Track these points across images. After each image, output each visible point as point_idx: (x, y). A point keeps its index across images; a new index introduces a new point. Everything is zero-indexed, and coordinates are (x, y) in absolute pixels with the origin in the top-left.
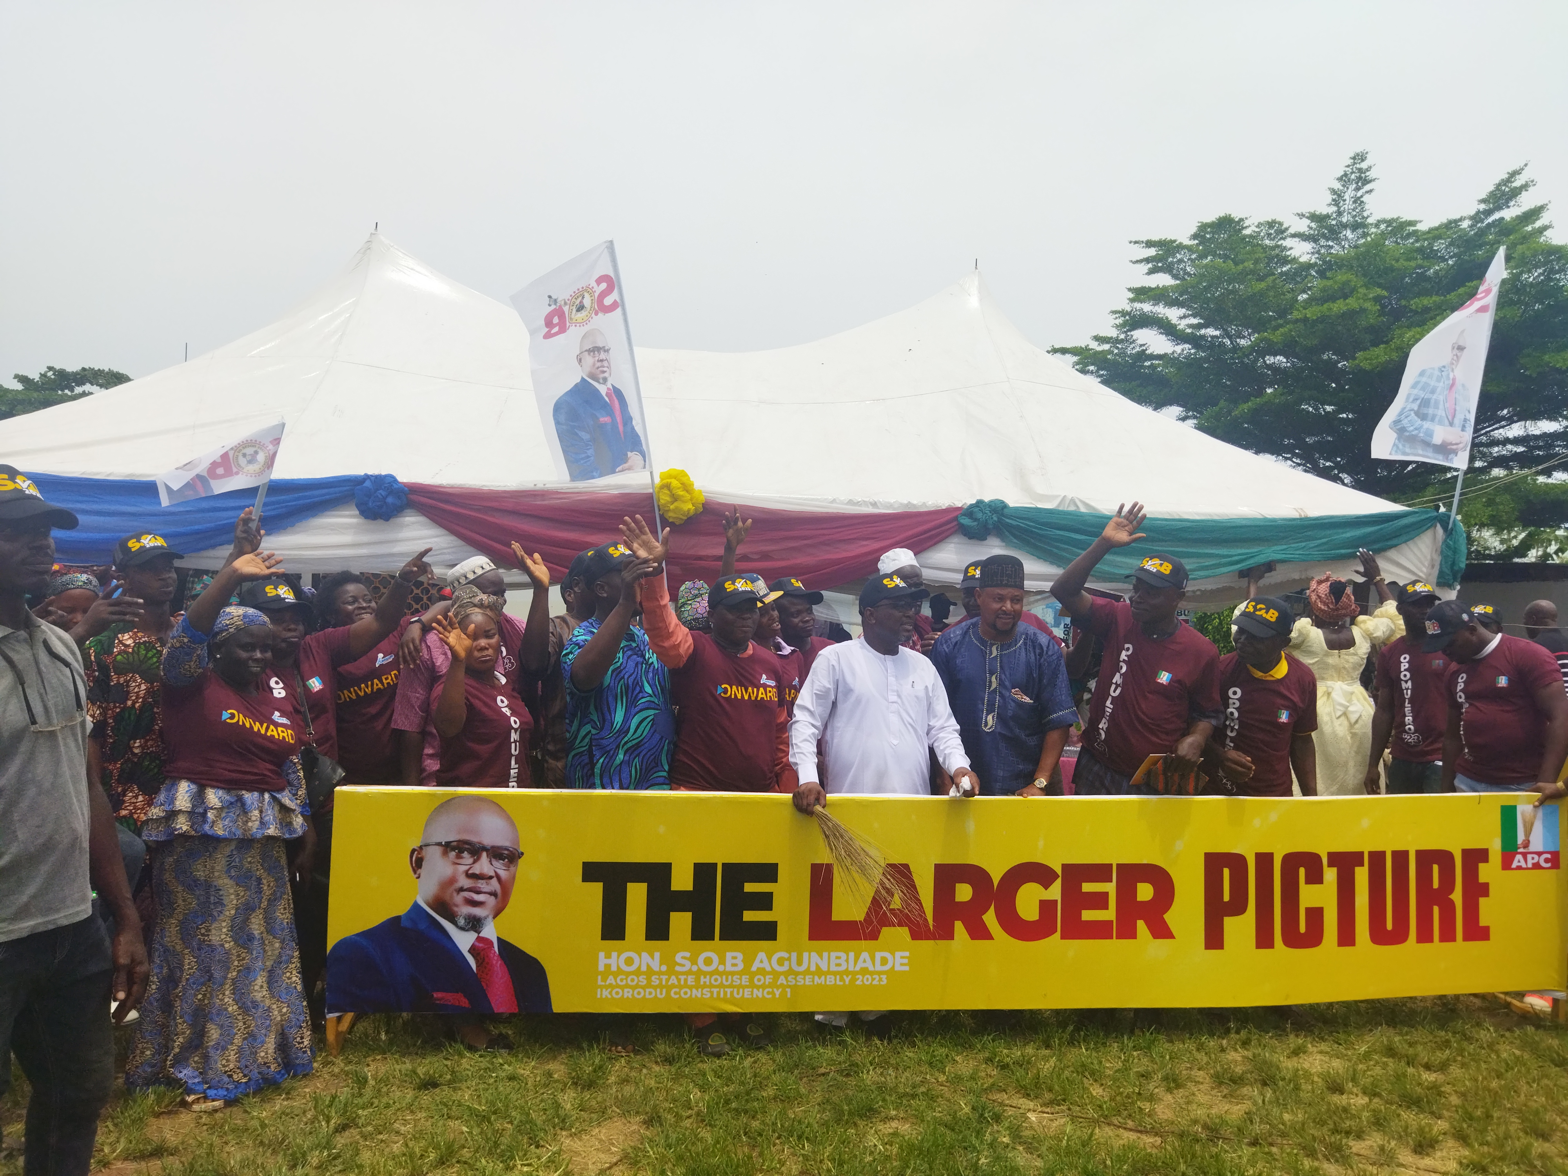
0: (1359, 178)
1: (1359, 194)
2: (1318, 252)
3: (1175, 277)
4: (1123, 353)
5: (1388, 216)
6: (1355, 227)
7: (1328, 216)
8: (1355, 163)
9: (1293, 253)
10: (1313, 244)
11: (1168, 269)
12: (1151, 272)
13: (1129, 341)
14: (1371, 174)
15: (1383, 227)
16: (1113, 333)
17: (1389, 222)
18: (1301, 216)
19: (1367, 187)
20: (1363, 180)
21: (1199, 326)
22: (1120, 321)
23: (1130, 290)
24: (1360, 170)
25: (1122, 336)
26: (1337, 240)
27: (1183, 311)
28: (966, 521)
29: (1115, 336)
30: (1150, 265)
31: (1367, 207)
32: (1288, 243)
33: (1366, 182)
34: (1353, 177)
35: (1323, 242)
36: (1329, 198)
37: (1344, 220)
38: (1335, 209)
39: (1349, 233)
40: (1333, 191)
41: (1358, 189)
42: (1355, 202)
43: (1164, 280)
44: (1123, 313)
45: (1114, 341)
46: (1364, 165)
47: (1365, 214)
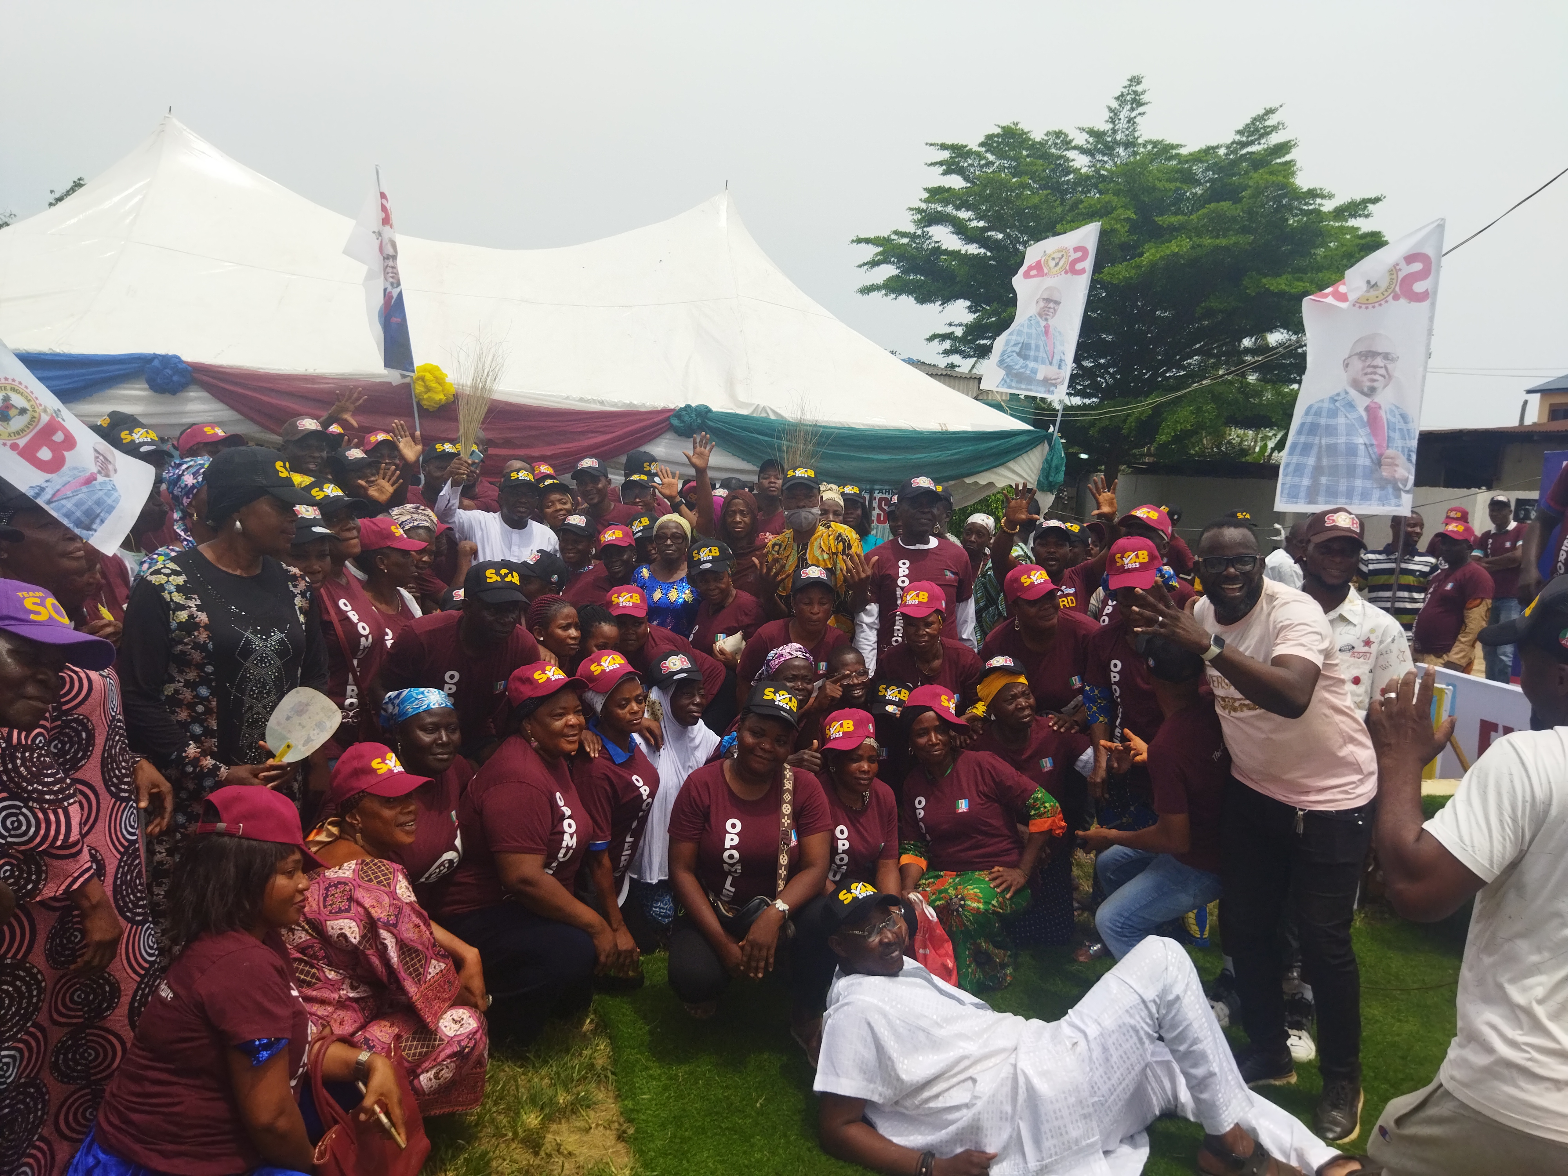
0: (1134, 100)
1: (1133, 114)
3: (966, 180)
4: (919, 249)
5: (1155, 138)
6: (1127, 145)
7: (1104, 133)
8: (1130, 86)
9: (1076, 164)
10: (1089, 158)
11: (960, 172)
12: (946, 173)
13: (926, 236)
14: (1144, 98)
15: (1149, 147)
16: (911, 228)
17: (1155, 144)
18: (1082, 130)
19: (1141, 109)
20: (1137, 102)
21: (984, 229)
22: (918, 217)
23: (925, 189)
24: (1135, 92)
25: (919, 232)
26: (1110, 155)
27: (969, 214)
28: (675, 422)
29: (912, 231)
30: (944, 167)
31: (1138, 128)
32: (1071, 154)
33: (1140, 104)
34: (1129, 98)
35: (1099, 157)
36: (1107, 115)
37: (1118, 138)
38: (1111, 126)
39: (1121, 151)
40: (1111, 110)
41: (1132, 109)
42: (1129, 122)
43: (956, 182)
44: (920, 211)
45: (913, 237)
46: (1139, 88)
47: (1136, 135)
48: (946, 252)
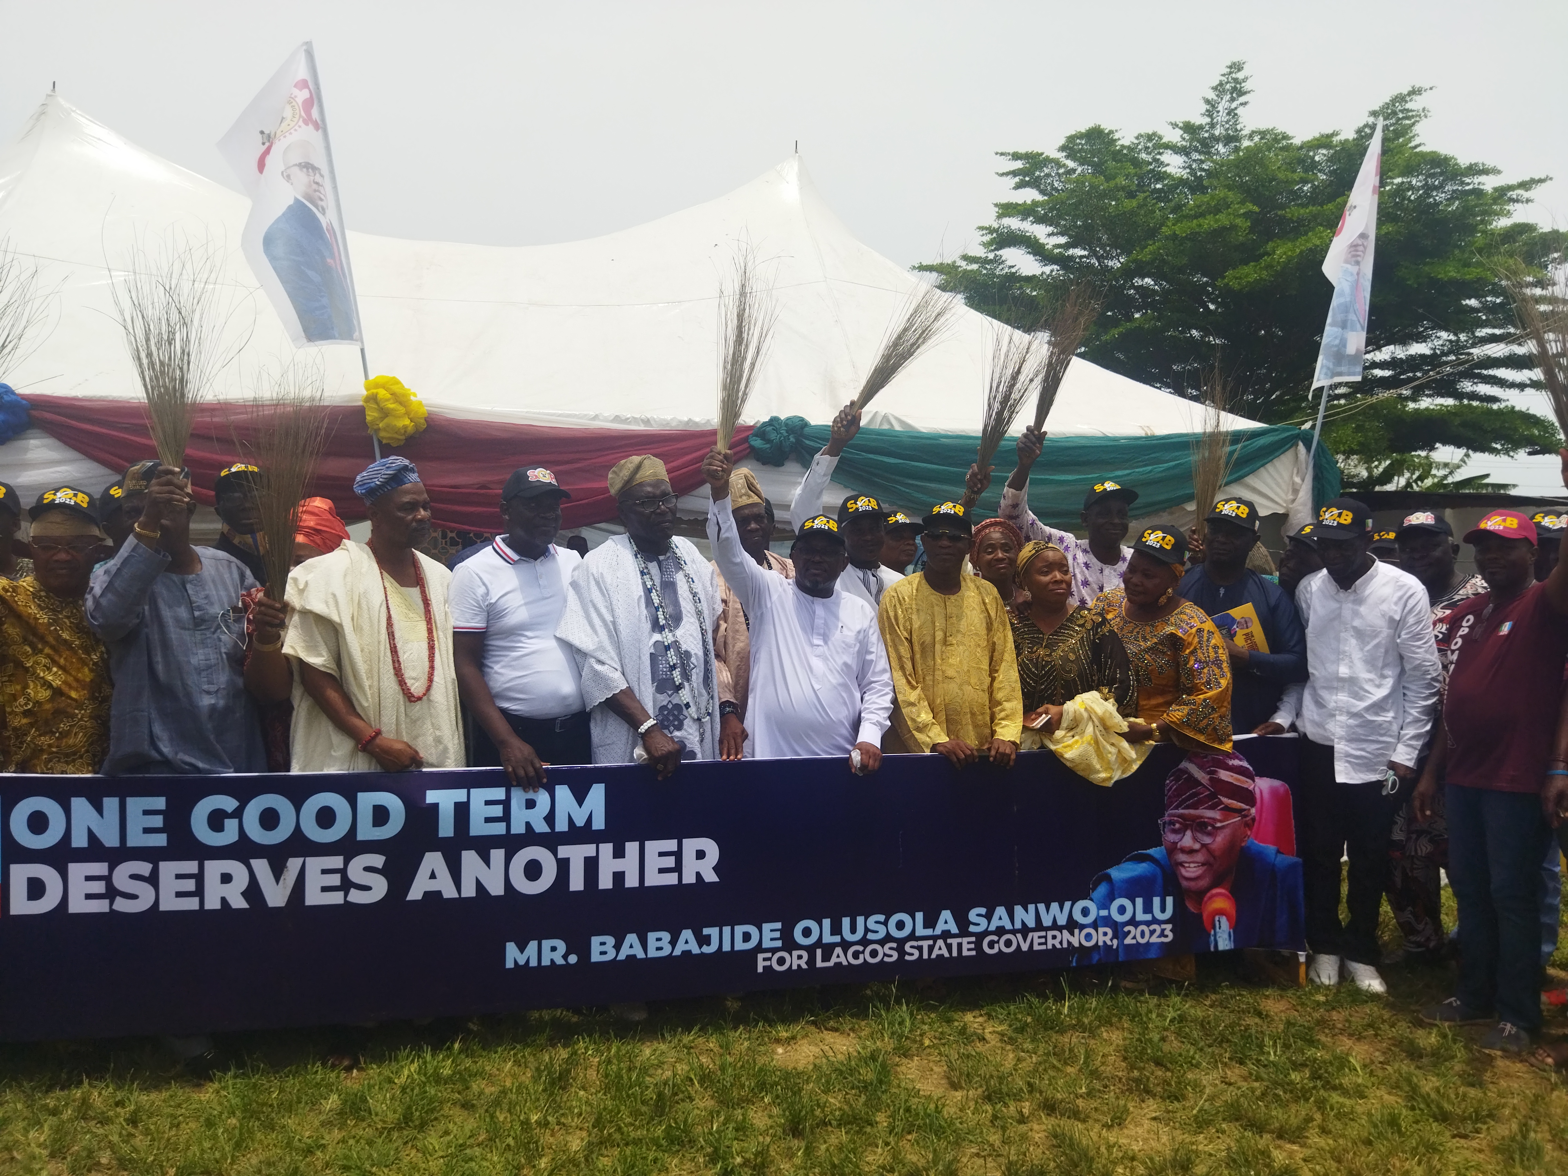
1: (1234, 105)
3: (1043, 192)
4: (991, 276)
6: (1229, 139)
7: (1201, 127)
8: (1231, 73)
9: (1169, 168)
10: (1184, 158)
11: (1035, 183)
12: (1018, 186)
13: (997, 261)
14: (1247, 86)
16: (981, 252)
18: (1175, 125)
19: (1242, 99)
20: (1236, 90)
22: (988, 238)
23: (996, 205)
24: (1236, 80)
25: (991, 256)
26: (1208, 153)
28: (757, 443)
29: (983, 255)
30: (1017, 179)
31: (1240, 120)
32: (1164, 157)
33: (1241, 93)
34: (1228, 86)
35: (1195, 156)
36: (1204, 107)
37: (1217, 133)
38: (1208, 120)
39: (1221, 148)
40: (1208, 102)
41: (1233, 100)
42: (1229, 114)
43: (1030, 195)
44: (990, 230)
45: (984, 262)
46: (1240, 75)
47: (1239, 127)
48: (1021, 278)
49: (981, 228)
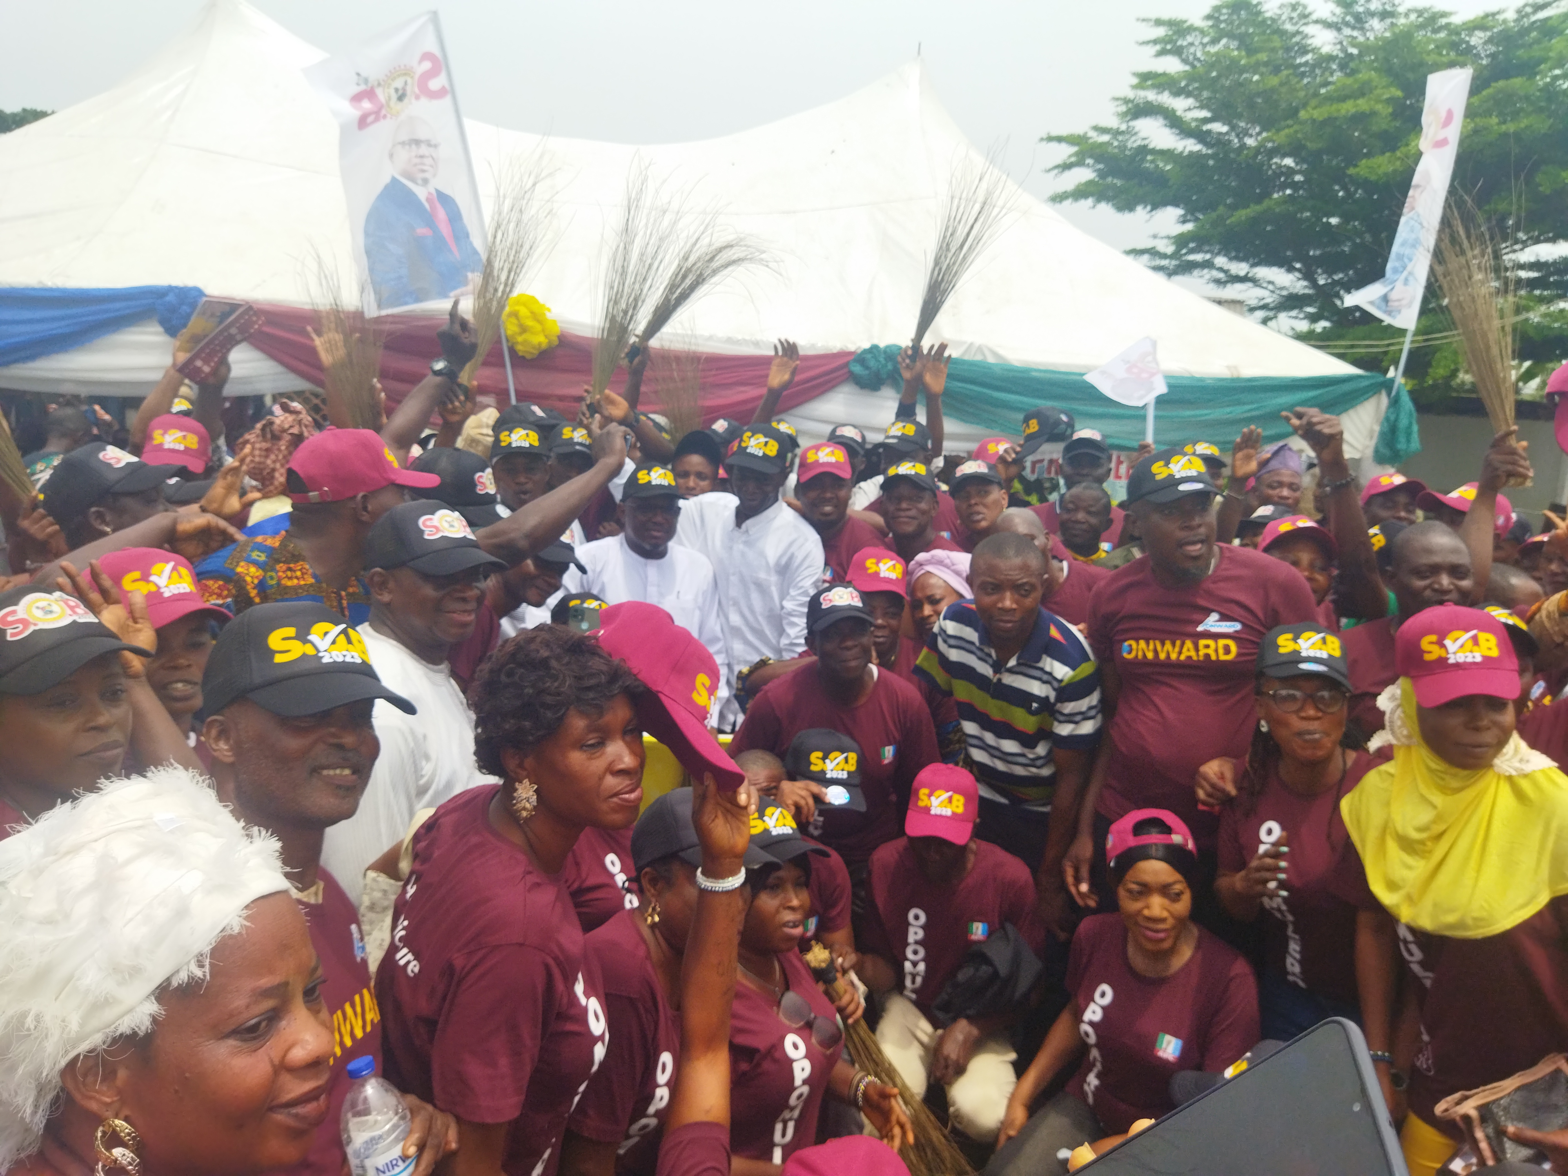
2: (1341, 43)
3: (1185, 61)
4: (1123, 147)
6: (1384, 15)
9: (1317, 42)
10: (1335, 33)
11: (1178, 52)
12: (1159, 55)
13: (1130, 132)
15: (1412, 17)
16: (1113, 122)
17: (1420, 13)
21: (1206, 121)
22: (1124, 108)
23: (1134, 74)
25: (1123, 127)
26: (1362, 29)
27: (1191, 102)
28: (857, 369)
29: (1115, 126)
30: (1158, 47)
32: (1310, 29)
35: (1347, 32)
43: (1171, 64)
44: (1126, 101)
45: (1117, 133)
48: (1154, 152)
49: (1117, 99)
